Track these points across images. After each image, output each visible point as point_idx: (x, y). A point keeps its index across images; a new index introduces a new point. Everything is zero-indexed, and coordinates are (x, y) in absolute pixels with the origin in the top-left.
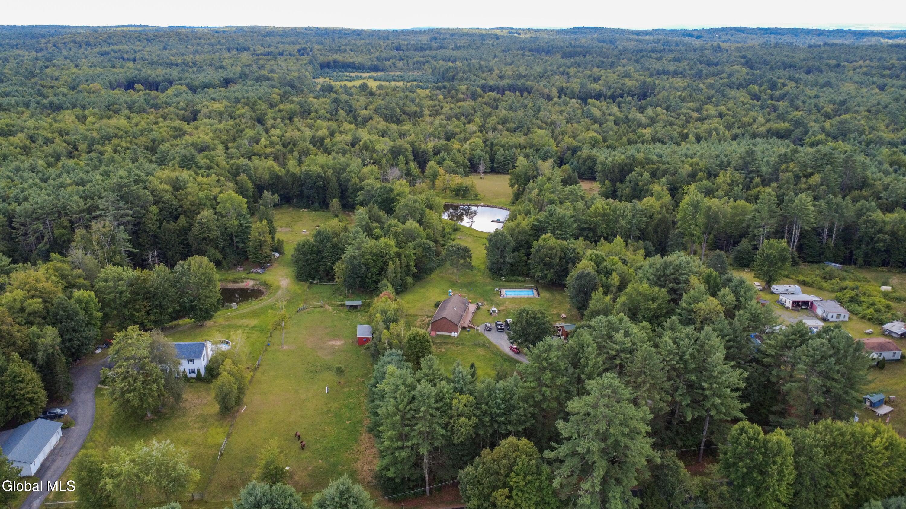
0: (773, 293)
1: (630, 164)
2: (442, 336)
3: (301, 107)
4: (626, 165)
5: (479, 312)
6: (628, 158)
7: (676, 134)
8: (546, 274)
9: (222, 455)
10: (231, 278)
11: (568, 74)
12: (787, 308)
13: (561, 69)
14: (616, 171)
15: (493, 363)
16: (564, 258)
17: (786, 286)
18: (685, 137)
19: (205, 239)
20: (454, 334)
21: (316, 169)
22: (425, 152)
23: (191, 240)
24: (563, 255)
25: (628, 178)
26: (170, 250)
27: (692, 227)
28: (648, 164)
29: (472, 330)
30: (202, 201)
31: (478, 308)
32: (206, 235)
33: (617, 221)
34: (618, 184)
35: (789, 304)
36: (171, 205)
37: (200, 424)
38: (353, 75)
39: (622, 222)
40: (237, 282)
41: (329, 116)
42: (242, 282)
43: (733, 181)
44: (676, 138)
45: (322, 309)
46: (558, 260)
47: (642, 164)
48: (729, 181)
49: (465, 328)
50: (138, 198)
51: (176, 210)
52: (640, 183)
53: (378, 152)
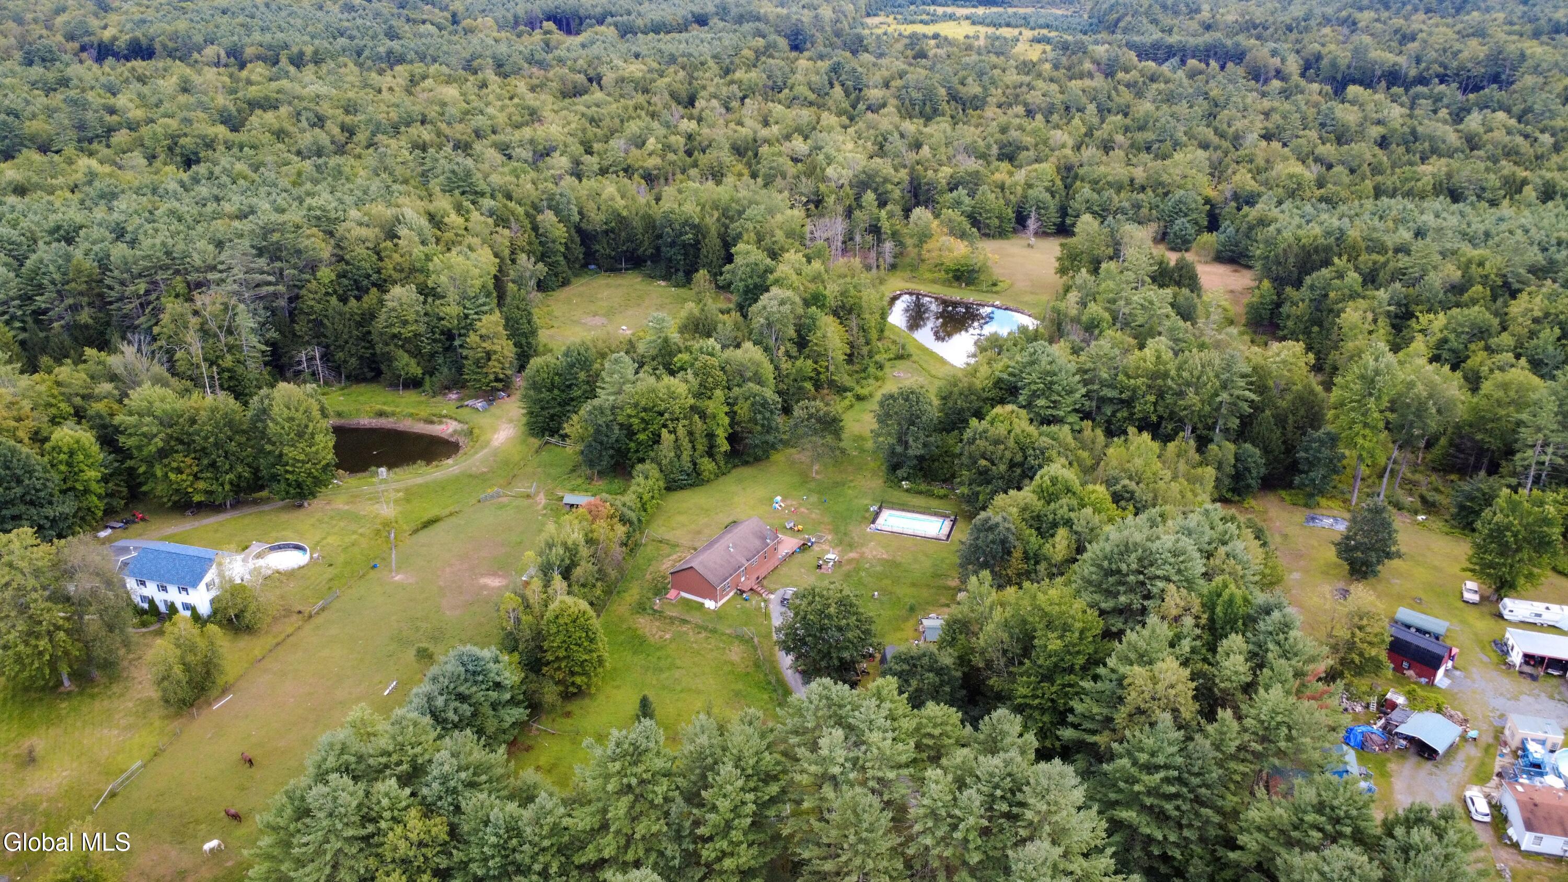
0: (1500, 616)
1: (1327, 249)
2: (687, 601)
3: (769, 77)
4: (1316, 250)
5: (799, 557)
6: (1328, 234)
7: (1493, 180)
8: (978, 493)
9: (113, 795)
10: (424, 412)
11: (1354, 24)
12: (1510, 666)
13: (1344, 14)
14: (1292, 260)
15: (740, 686)
16: (1021, 465)
17: (1539, 607)
18: (1514, 187)
19: (394, 336)
20: (709, 604)
21: (690, 209)
22: (931, 185)
23: (375, 337)
24: (1019, 458)
25: (1308, 280)
26: (342, 348)
27: (1357, 427)
28: (1369, 250)
29: (755, 600)
30: (418, 265)
31: (804, 547)
32: (395, 330)
33: (1181, 394)
34: (1288, 289)
35: (1516, 658)
36: (358, 269)
37: (131, 720)
38: (940, 10)
39: (1192, 398)
40: (432, 422)
41: (812, 97)
42: (441, 423)
43: (1547, 315)
44: (1493, 190)
45: (526, 502)
46: (1003, 468)
47: (1353, 254)
48: (1538, 313)
49: (742, 592)
50: (299, 252)
51: (368, 276)
52: (1332, 295)
53: (830, 180)
